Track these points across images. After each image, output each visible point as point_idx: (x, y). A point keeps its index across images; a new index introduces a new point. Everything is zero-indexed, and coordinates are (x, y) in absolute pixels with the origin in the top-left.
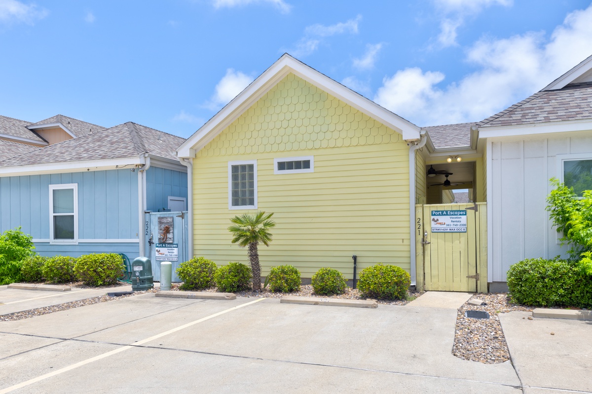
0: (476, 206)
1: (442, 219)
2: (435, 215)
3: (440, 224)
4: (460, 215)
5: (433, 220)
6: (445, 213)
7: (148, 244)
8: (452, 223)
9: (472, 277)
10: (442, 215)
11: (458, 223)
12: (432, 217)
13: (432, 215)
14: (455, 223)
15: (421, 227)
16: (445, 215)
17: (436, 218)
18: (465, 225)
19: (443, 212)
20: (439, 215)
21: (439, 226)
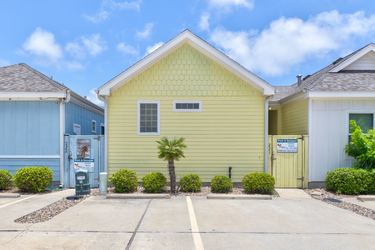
0: (303, 137)
1: (283, 144)
2: (279, 142)
3: (282, 147)
4: (294, 142)
5: (278, 145)
6: (285, 141)
7: (67, 160)
8: (289, 147)
9: (300, 179)
10: (284, 142)
11: (293, 147)
12: (278, 143)
13: (278, 142)
14: (291, 147)
15: (271, 149)
16: (285, 142)
17: (280, 143)
18: (296, 148)
19: (284, 140)
20: (282, 142)
21: (281, 148)
